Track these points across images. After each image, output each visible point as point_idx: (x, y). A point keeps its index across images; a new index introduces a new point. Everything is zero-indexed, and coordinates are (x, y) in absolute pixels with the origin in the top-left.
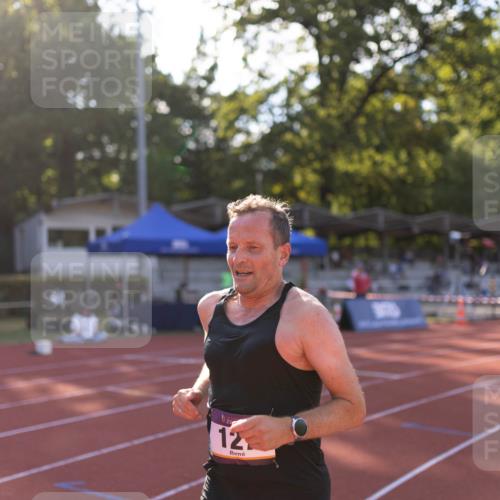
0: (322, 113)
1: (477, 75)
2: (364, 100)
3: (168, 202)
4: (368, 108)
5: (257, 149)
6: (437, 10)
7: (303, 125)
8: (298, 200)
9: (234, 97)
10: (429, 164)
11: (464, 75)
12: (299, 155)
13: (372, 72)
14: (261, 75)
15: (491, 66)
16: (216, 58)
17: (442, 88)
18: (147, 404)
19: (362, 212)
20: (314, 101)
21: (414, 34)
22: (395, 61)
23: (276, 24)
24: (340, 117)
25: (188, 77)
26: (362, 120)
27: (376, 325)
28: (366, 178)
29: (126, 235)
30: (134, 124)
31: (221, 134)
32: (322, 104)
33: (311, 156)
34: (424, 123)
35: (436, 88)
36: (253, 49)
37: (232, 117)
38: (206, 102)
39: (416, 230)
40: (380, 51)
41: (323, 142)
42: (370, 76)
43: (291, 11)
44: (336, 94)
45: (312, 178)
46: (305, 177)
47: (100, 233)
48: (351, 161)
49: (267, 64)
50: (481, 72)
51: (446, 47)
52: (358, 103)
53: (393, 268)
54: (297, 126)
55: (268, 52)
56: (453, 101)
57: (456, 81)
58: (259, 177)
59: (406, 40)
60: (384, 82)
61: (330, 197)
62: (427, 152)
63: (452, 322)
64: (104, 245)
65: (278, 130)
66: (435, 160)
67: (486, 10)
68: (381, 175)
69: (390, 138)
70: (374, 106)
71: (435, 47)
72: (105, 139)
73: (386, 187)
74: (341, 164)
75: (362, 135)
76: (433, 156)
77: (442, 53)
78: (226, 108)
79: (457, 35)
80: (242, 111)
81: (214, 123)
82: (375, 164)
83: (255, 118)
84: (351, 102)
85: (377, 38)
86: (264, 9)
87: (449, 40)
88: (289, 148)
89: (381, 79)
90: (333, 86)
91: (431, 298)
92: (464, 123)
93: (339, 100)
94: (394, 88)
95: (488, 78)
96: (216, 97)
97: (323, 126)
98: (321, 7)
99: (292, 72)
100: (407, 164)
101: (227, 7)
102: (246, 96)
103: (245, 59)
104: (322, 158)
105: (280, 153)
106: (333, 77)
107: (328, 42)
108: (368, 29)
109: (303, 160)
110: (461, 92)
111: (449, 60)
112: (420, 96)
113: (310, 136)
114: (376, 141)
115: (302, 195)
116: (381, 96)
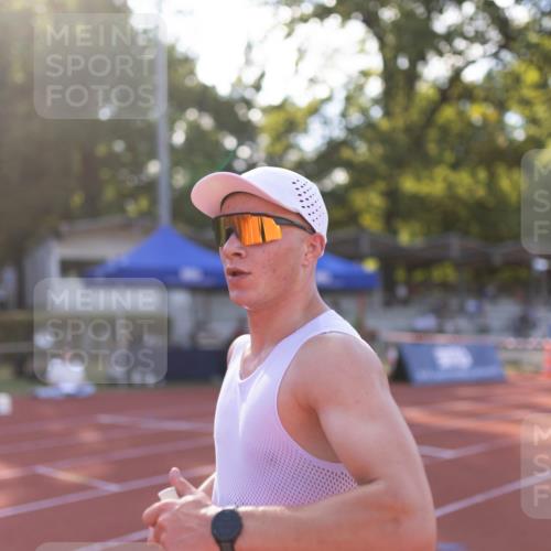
4: (440, 119)
8: (357, 227)
9: (280, 108)
26: (433, 134)
27: (440, 376)
38: (255, 116)
39: (498, 260)
40: (453, 50)
41: (386, 159)
44: (403, 102)
45: (377, 201)
46: (371, 201)
51: (530, 46)
56: (541, 111)
57: (542, 85)
61: (397, 224)
70: (446, 117)
74: (409, 184)
75: (432, 148)
81: (264, 140)
82: (450, 186)
83: (305, 130)
87: (533, 38)
99: (350, 78)
100: (487, 184)
104: (388, 178)
112: (502, 107)
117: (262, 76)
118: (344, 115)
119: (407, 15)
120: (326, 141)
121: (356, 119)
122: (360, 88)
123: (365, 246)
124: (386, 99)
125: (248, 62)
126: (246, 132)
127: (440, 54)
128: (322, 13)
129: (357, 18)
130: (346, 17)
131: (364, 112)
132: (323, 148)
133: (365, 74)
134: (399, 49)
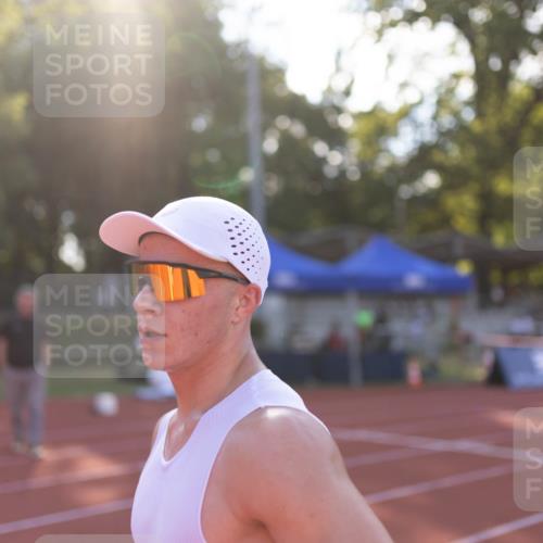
2: (528, 108)
38: (346, 122)
74: (503, 186)
81: (355, 146)
93: (499, 108)
117: (352, 82)
118: (435, 117)
119: (499, 16)
120: (417, 146)
121: (447, 121)
122: (451, 91)
123: (459, 249)
124: (478, 102)
125: (338, 69)
126: (336, 138)
127: (534, 53)
128: (412, 17)
129: (447, 20)
130: (436, 20)
131: (456, 114)
132: (415, 153)
133: (457, 76)
134: (491, 50)
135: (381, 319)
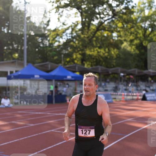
0: (82, 36)
1: (129, 26)
2: (95, 32)
3: (34, 63)
4: (96, 35)
5: (61, 47)
6: (118, 6)
7: (76, 40)
8: (74, 63)
9: (55, 30)
10: (114, 53)
11: (125, 26)
12: (75, 49)
13: (98, 24)
14: (64, 24)
15: (133, 23)
16: (50, 18)
17: (119, 29)
18: (25, 127)
19: (94, 67)
20: (80, 32)
21: (111, 13)
22: (105, 21)
23: (69, 8)
24: (88, 37)
25: (41, 24)
26: (94, 39)
28: (95, 56)
29: (19, 73)
30: (23, 38)
31: (51, 42)
32: (82, 33)
33: (79, 49)
34: (113, 40)
35: (117, 29)
36: (61, 16)
37: (54, 37)
38: (46, 32)
39: (110, 73)
40: (100, 17)
41: (82, 45)
42: (97, 25)
43: (73, 4)
44: (87, 31)
45: (79, 56)
46: (77, 56)
47: (11, 72)
48: (91, 51)
49: (65, 21)
50: (130, 25)
51: (120, 17)
52: (93, 33)
53: (103, 84)
54: (74, 40)
55: (66, 17)
56: (122, 33)
57: (123, 28)
58: (62, 56)
59: (108, 15)
60: (101, 27)
61: (84, 62)
62: (114, 49)
63: (121, 101)
64: (12, 77)
65: (68, 41)
66: (116, 51)
67: (132, 6)
68: (100, 55)
69: (103, 44)
70: (98, 34)
71: (117, 17)
72: (14, 43)
73: (101, 59)
74: (88, 52)
75: (94, 43)
76: (116, 50)
77: (119, 19)
78: (52, 34)
79: (123, 13)
80: (58, 35)
81: (48, 39)
82: (98, 52)
83: (61, 37)
84: (91, 33)
85: (99, 14)
86: (65, 3)
87: (121, 15)
88: (72, 47)
89: (100, 26)
90: (86, 28)
91: (114, 93)
92: (125, 40)
93: (88, 32)
94: (104, 29)
95: (132, 27)
96: (49, 30)
97: (82, 40)
98: (83, 4)
99: (73, 23)
100: (108, 52)
101: (53, 2)
102: (59, 30)
103: (59, 19)
104: (82, 50)
105: (69, 49)
106: (86, 25)
107: (84, 14)
108: (97, 11)
109: (76, 51)
110: (124, 31)
111: (121, 21)
112: (112, 32)
113: (79, 43)
114: (99, 45)
115: (76, 61)
116: (101, 31)
120: (66, 39)
122: (76, 26)
123: (77, 68)
126: (44, 36)
133: (77, 22)
135: (56, 87)
